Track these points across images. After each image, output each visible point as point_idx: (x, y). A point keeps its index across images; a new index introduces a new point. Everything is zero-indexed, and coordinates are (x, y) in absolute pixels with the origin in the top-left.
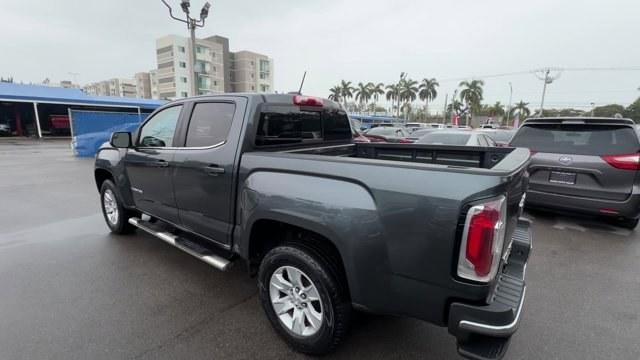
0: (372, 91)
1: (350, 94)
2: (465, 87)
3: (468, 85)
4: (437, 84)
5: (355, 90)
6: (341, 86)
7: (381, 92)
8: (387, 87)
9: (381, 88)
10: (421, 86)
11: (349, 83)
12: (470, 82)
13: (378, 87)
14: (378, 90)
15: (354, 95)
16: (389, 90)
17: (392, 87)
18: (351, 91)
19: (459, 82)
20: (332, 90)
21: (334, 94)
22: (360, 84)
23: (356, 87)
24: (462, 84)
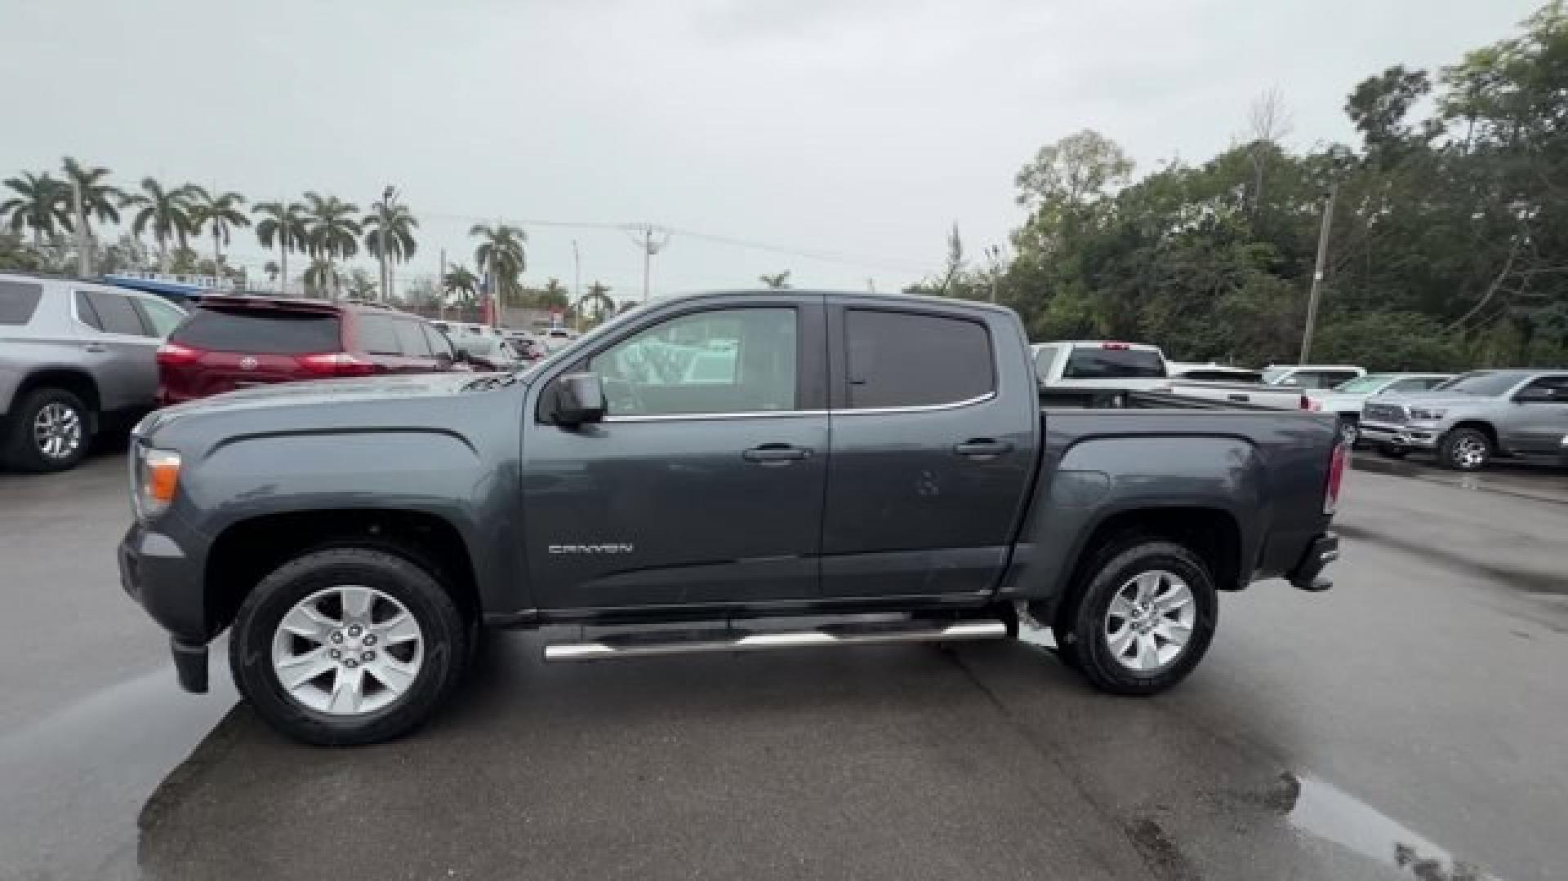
0: (203, 214)
1: (106, 211)
2: (483, 239)
3: (489, 233)
4: (414, 222)
5: (128, 200)
6: (59, 175)
7: (237, 219)
8: (256, 209)
9: (235, 206)
10: (368, 220)
11: (99, 172)
12: (495, 229)
13: (224, 202)
14: (224, 210)
15: (129, 215)
16: (264, 216)
17: (274, 208)
18: (111, 200)
19: (469, 226)
20: (16, 184)
21: (27, 199)
22: (149, 184)
23: (134, 188)
24: (476, 230)
